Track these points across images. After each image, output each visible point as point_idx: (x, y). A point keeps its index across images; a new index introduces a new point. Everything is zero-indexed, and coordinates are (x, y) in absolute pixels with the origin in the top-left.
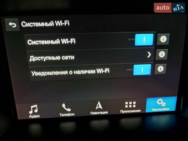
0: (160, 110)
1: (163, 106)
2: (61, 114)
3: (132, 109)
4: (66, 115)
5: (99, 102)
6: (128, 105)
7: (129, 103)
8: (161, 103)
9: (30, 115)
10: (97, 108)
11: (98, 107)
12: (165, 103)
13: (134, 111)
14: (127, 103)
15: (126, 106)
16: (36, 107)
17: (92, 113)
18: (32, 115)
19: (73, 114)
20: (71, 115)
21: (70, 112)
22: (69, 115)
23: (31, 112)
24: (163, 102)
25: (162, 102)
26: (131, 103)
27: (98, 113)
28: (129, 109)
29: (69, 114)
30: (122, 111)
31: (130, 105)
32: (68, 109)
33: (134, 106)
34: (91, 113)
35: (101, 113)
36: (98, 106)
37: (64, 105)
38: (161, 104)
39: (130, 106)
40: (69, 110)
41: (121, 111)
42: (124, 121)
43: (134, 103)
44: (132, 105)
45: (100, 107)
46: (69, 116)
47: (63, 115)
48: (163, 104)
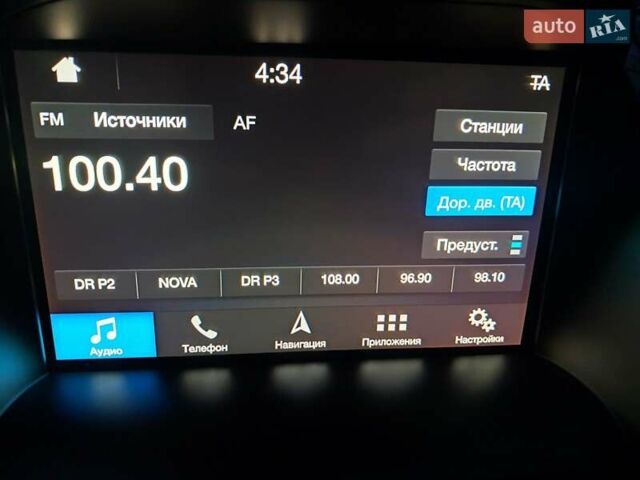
0: (478, 341)
1: (487, 331)
2: (185, 346)
3: (397, 334)
4: (203, 349)
5: (301, 314)
6: (386, 323)
7: (387, 318)
8: (480, 322)
9: (93, 349)
10: (294, 330)
11: (299, 329)
12: (494, 323)
13: (403, 342)
14: (381, 318)
15: (380, 328)
16: (111, 324)
17: (280, 345)
18: (97, 346)
19: (223, 348)
20: (216, 349)
21: (215, 342)
22: (211, 349)
23: (96, 339)
24: (488, 318)
25: (484, 318)
26: (392, 318)
27: (298, 345)
28: (386, 334)
29: (211, 346)
30: (366, 342)
31: (392, 323)
32: (210, 331)
33: (403, 327)
34: (277, 345)
35: (307, 345)
36: (299, 325)
37: (196, 321)
38: (481, 325)
39: (392, 328)
40: (211, 334)
41: (364, 340)
43: (404, 318)
44: (397, 323)
45: (305, 327)
46: (211, 351)
47: (193, 350)
48: (486, 323)
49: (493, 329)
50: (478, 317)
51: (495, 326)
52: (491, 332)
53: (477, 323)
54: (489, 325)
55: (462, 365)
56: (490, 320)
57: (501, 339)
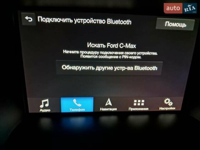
0: (167, 109)
1: (170, 105)
3: (141, 107)
5: (109, 99)
6: (137, 103)
8: (168, 103)
9: (41, 109)
11: (108, 104)
12: (172, 103)
13: (142, 109)
14: (135, 101)
15: (135, 104)
17: (102, 109)
18: (43, 109)
23: (42, 106)
27: (107, 109)
28: (137, 107)
30: (130, 109)
35: (111, 109)
38: (168, 104)
39: (139, 104)
42: (132, 118)
45: (110, 104)
48: (170, 103)
49: (172, 105)
50: (167, 101)
51: (173, 104)
52: (171, 106)
53: (167, 103)
54: (171, 104)
55: (161, 117)
56: (171, 102)
57: (174, 108)
